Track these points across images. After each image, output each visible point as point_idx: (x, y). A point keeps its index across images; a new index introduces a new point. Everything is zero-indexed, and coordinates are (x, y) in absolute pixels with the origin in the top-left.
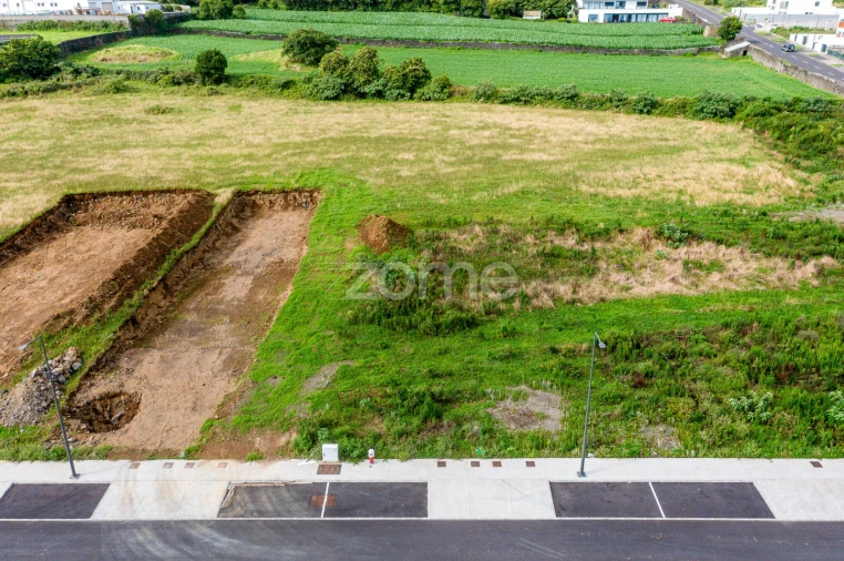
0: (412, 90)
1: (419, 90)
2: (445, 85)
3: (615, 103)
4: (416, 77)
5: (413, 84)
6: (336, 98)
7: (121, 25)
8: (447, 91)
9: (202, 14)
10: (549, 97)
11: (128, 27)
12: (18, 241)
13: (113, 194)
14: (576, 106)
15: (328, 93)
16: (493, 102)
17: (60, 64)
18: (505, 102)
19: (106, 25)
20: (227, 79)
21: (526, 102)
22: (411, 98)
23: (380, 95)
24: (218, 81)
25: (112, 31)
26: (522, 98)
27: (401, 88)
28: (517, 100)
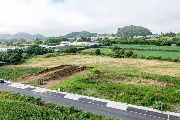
0: (129, 56)
1: (130, 56)
2: (136, 55)
3: (169, 60)
4: (130, 54)
5: (129, 55)
6: (116, 57)
7: (90, 46)
8: (136, 57)
9: (105, 45)
10: (155, 58)
11: (91, 46)
12: (52, 69)
13: (68, 66)
14: (160, 60)
15: (114, 56)
16: (144, 59)
17: (77, 51)
18: (146, 59)
19: (88, 46)
20: (100, 54)
21: (150, 59)
22: (129, 58)
23: (123, 57)
24: (98, 54)
25: (88, 47)
26: (150, 58)
27: (127, 56)
28: (148, 58)
